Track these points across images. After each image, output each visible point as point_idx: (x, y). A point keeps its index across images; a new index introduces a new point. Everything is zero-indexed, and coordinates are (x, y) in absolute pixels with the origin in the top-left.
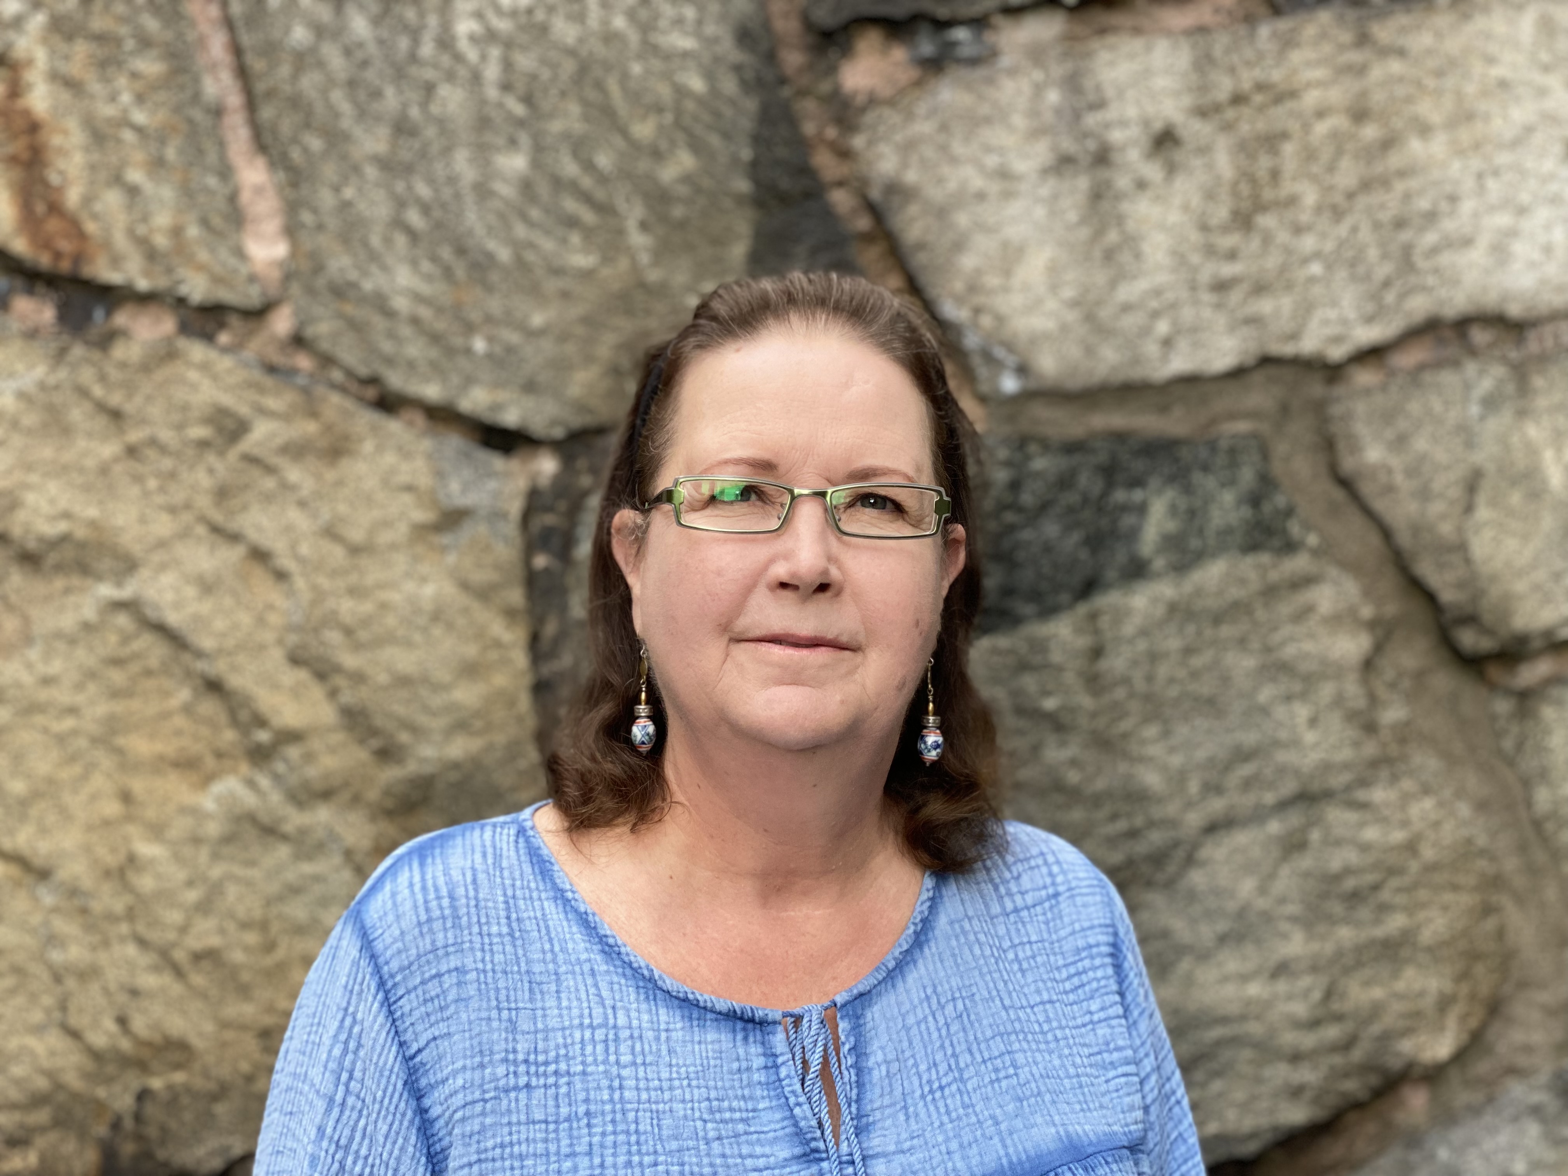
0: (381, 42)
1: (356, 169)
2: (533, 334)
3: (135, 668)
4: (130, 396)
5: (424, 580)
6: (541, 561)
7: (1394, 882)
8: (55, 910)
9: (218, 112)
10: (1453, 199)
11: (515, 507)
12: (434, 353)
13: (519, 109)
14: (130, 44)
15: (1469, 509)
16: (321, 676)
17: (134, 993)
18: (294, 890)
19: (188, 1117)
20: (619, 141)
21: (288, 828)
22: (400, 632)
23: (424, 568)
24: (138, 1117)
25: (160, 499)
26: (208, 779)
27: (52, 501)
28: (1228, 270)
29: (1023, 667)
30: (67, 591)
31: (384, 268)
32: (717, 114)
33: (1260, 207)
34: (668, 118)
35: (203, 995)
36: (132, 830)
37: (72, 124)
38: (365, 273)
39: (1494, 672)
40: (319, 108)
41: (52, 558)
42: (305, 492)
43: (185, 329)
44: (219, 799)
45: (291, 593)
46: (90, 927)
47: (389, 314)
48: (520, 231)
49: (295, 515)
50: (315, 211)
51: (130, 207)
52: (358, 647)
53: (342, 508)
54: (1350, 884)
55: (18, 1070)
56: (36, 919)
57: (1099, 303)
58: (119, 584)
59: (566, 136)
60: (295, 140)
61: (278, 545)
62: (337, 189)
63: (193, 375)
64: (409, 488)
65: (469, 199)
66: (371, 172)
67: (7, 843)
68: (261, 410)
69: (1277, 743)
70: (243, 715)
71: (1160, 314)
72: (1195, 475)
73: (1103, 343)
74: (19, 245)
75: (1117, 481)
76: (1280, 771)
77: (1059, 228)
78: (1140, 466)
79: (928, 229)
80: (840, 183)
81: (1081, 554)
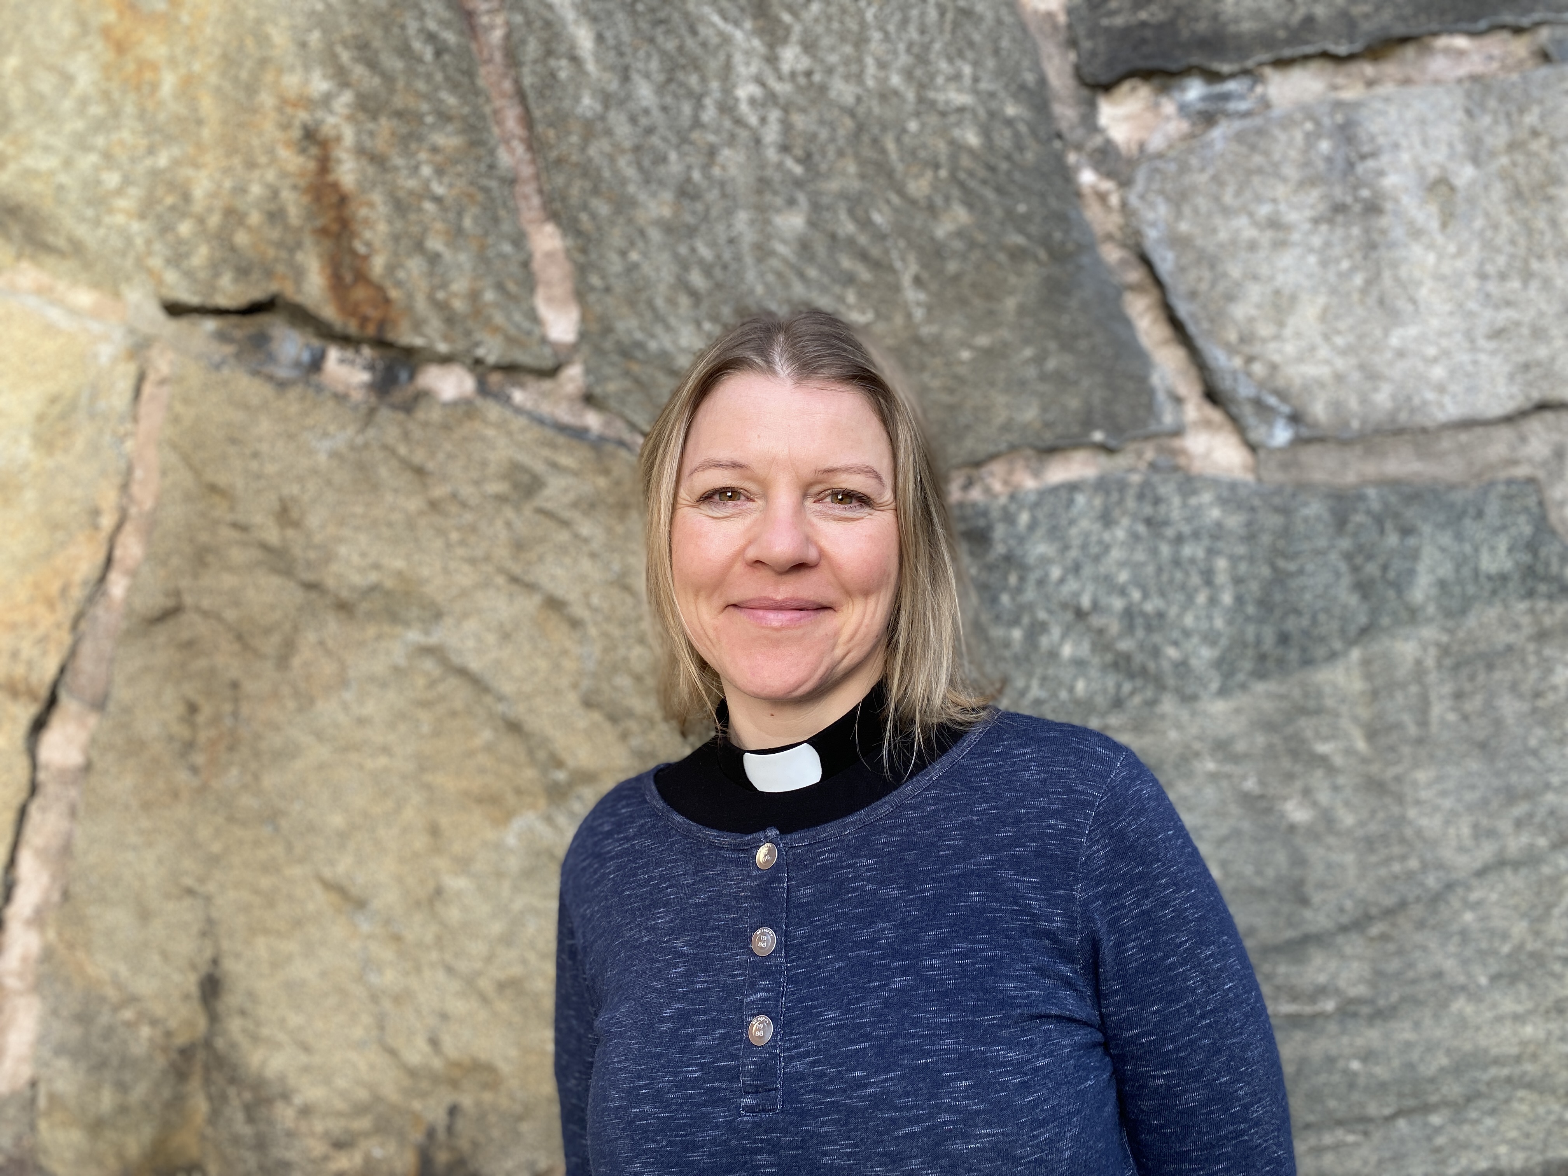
0: (664, 109)
1: (642, 233)
3: (441, 709)
4: (432, 454)
8: (370, 937)
9: (511, 181)
13: (798, 170)
14: (429, 119)
16: (613, 719)
17: (444, 1017)
19: (496, 1133)
20: (895, 199)
24: (450, 1130)
25: (460, 551)
26: (509, 816)
27: (363, 555)
28: (1504, 316)
29: (1299, 711)
30: (379, 637)
31: (668, 328)
32: (992, 169)
34: (943, 173)
35: (507, 1022)
36: (441, 863)
37: (377, 197)
38: (652, 334)
40: (607, 174)
41: (365, 606)
42: (595, 546)
43: (483, 389)
44: (520, 835)
45: (583, 641)
46: (403, 954)
47: (674, 371)
48: (798, 290)
49: (587, 566)
50: (603, 274)
51: (431, 274)
53: (631, 560)
55: (341, 1083)
56: (355, 945)
57: (1374, 349)
58: (426, 631)
59: (843, 195)
60: (585, 207)
61: (572, 594)
62: (623, 254)
63: (490, 432)
65: (749, 260)
66: (655, 235)
67: (327, 873)
68: (554, 466)
69: (1548, 786)
70: (542, 755)
71: (1435, 360)
72: (1468, 522)
73: (1376, 389)
74: (329, 312)
75: (1389, 525)
76: (1552, 813)
77: (1332, 277)
78: (1410, 513)
79: (1200, 279)
80: (1109, 237)
81: (1353, 600)
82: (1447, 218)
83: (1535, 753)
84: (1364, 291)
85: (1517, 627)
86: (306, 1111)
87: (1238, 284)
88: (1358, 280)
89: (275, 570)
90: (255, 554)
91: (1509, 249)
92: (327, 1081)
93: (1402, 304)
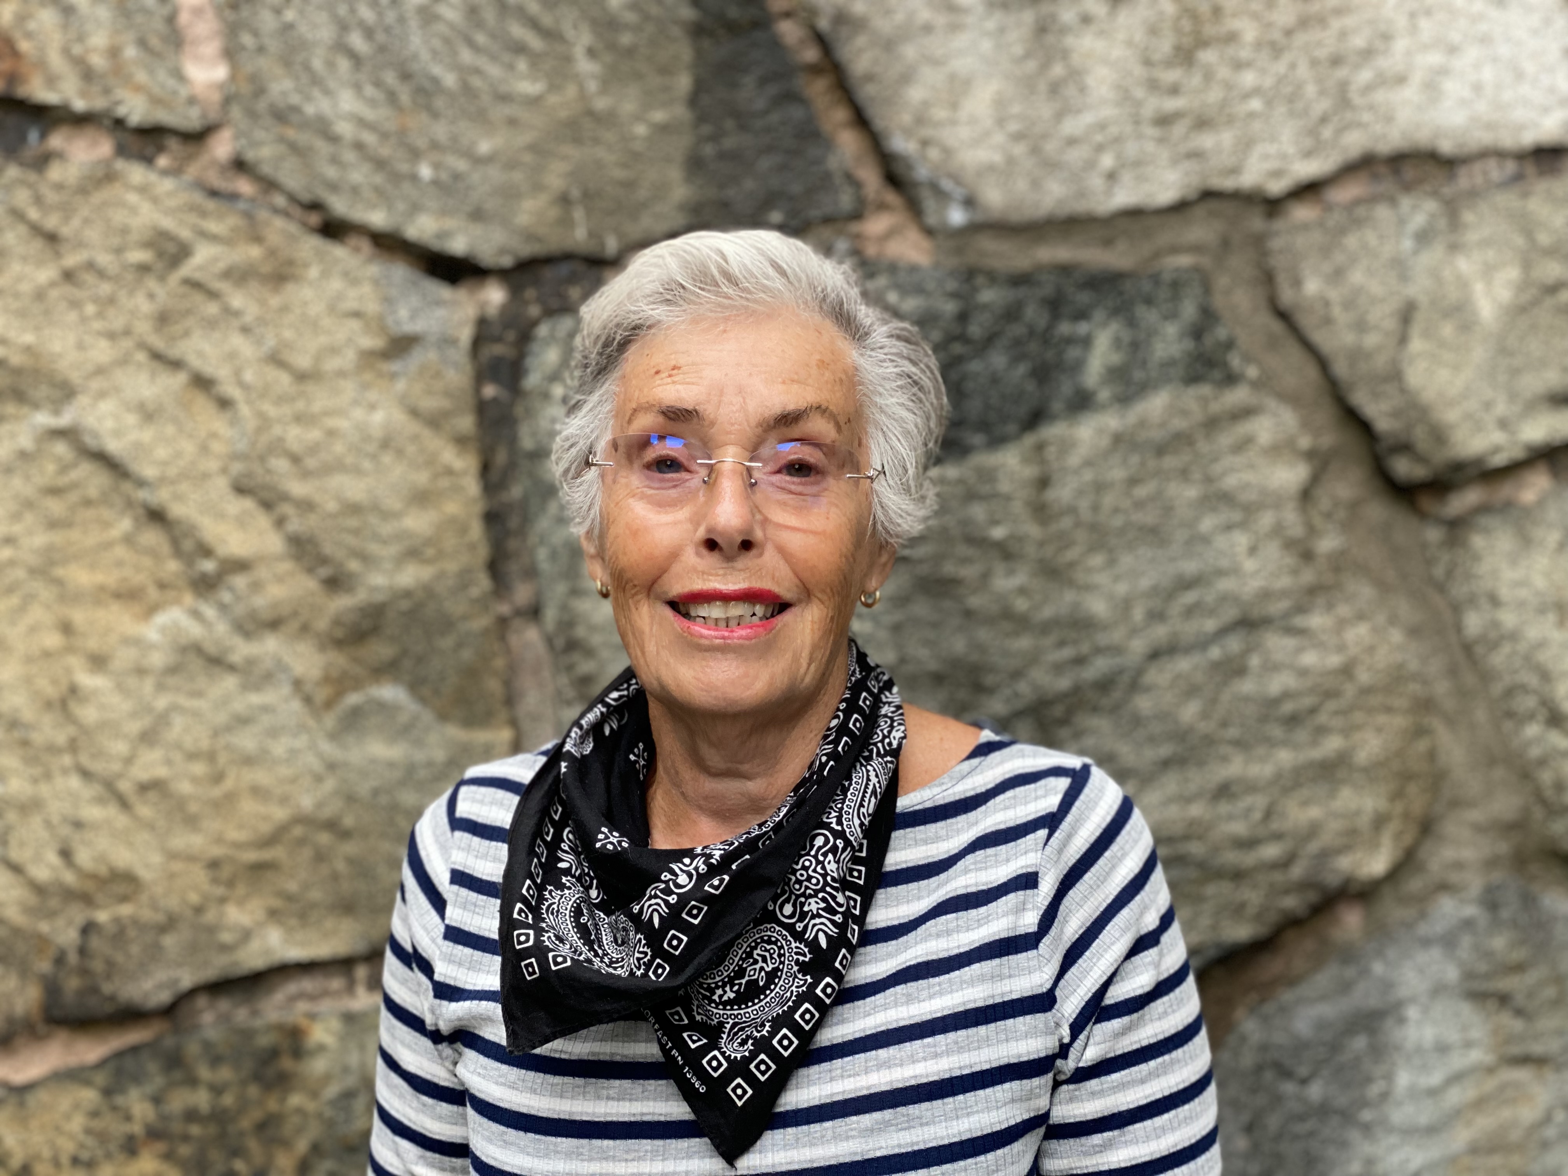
2: (478, 161)
3: (73, 497)
4: (67, 219)
5: (372, 407)
6: (490, 391)
7: (1331, 705)
10: (1387, 37)
11: (465, 335)
12: (378, 179)
15: (1403, 340)
16: (267, 505)
17: (78, 825)
18: (243, 721)
19: (135, 949)
21: (235, 658)
22: (349, 460)
23: (372, 395)
24: (83, 951)
25: (97, 325)
26: (152, 610)
28: (1171, 104)
29: (971, 496)
31: (327, 92)
33: (1202, 43)
35: (151, 827)
36: (73, 661)
38: (308, 98)
39: (1426, 502)
42: (248, 318)
43: (122, 151)
44: (163, 630)
45: (234, 422)
46: (31, 760)
47: (334, 139)
48: (466, 56)
49: (237, 341)
50: (256, 34)
51: (65, 27)
52: (306, 474)
53: (288, 334)
54: (1288, 707)
57: (1045, 136)
58: (57, 412)
61: (221, 372)
62: (278, 11)
63: (132, 198)
64: (357, 314)
65: (414, 23)
68: (203, 234)
69: (1219, 571)
70: (188, 545)
71: (1104, 148)
72: (1139, 308)
73: (1049, 177)
75: (1064, 312)
77: (1005, 62)
78: (1084, 299)
79: (876, 61)
80: (788, 14)
81: (1029, 384)
84: (1036, 78)
85: (1188, 413)
87: (913, 67)
88: (1031, 66)
91: (1174, 35)
93: (1072, 92)
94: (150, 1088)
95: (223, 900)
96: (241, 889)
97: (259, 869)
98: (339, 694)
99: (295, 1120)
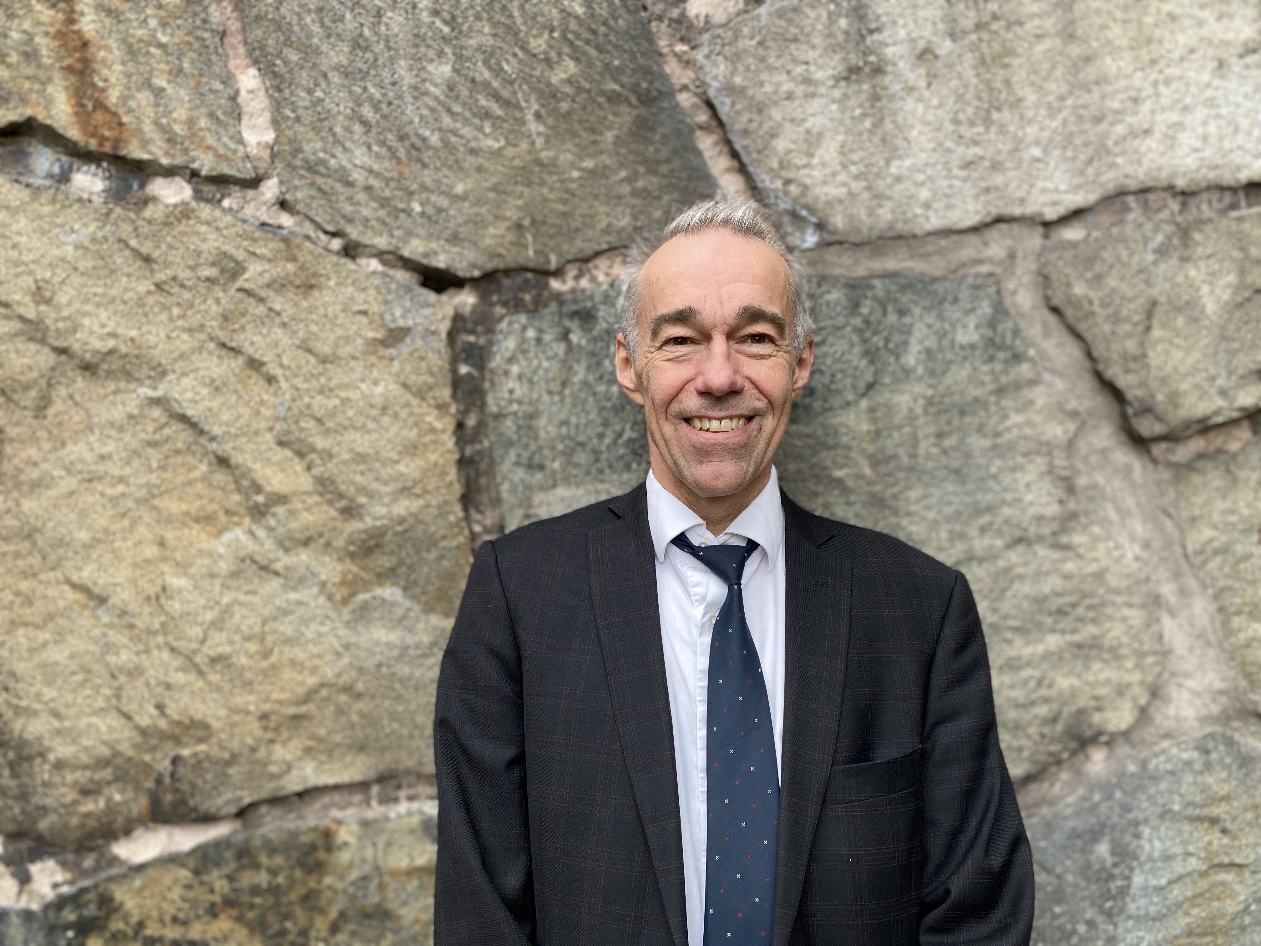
1: (325, 76)
2: (455, 198)
3: (165, 448)
4: (156, 246)
5: (376, 383)
6: (464, 369)
7: (1087, 602)
8: (110, 626)
9: (222, 34)
11: (444, 327)
12: (382, 213)
13: (446, 30)
15: (1148, 329)
16: (300, 454)
17: (168, 686)
18: (283, 612)
19: (209, 776)
20: (520, 53)
21: (279, 566)
22: (358, 422)
23: (376, 373)
24: (174, 776)
25: (180, 323)
26: (221, 530)
27: (103, 326)
28: (974, 152)
29: (821, 446)
30: (117, 392)
31: (346, 150)
33: (997, 107)
34: (557, 34)
35: (218, 689)
36: (165, 568)
37: (113, 43)
38: (332, 155)
40: (296, 28)
41: (104, 367)
42: (286, 317)
43: (198, 195)
44: (229, 545)
45: (277, 393)
46: (136, 639)
47: (350, 184)
48: (447, 120)
49: (279, 334)
50: (294, 107)
51: (156, 105)
52: (327, 432)
53: (314, 328)
54: (1056, 603)
55: (86, 742)
56: (97, 632)
58: (154, 387)
59: (480, 49)
60: (279, 54)
61: (268, 357)
62: (310, 92)
63: (203, 228)
64: (364, 313)
65: (408, 99)
66: (335, 78)
67: (75, 578)
68: (252, 254)
69: (1004, 502)
70: (245, 483)
71: (923, 184)
72: (947, 305)
73: (880, 206)
74: (74, 133)
75: (890, 309)
76: (1006, 522)
77: (848, 122)
78: (906, 298)
79: (750, 121)
80: (685, 88)
81: (864, 363)
82: (931, 78)
83: (995, 477)
84: (871, 132)
85: (982, 384)
86: (59, 765)
87: (779, 125)
88: (868, 123)
89: (31, 339)
90: (16, 325)
91: (976, 103)
92: (74, 742)
93: (898, 142)
94: (226, 870)
95: (272, 741)
96: (285, 735)
97: (297, 718)
98: (353, 594)
99: (329, 894)
